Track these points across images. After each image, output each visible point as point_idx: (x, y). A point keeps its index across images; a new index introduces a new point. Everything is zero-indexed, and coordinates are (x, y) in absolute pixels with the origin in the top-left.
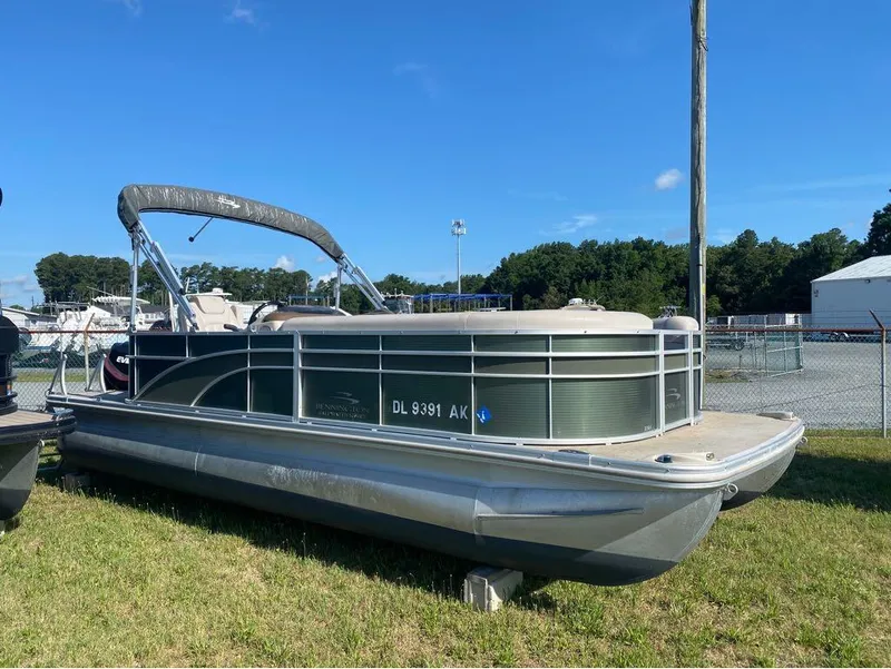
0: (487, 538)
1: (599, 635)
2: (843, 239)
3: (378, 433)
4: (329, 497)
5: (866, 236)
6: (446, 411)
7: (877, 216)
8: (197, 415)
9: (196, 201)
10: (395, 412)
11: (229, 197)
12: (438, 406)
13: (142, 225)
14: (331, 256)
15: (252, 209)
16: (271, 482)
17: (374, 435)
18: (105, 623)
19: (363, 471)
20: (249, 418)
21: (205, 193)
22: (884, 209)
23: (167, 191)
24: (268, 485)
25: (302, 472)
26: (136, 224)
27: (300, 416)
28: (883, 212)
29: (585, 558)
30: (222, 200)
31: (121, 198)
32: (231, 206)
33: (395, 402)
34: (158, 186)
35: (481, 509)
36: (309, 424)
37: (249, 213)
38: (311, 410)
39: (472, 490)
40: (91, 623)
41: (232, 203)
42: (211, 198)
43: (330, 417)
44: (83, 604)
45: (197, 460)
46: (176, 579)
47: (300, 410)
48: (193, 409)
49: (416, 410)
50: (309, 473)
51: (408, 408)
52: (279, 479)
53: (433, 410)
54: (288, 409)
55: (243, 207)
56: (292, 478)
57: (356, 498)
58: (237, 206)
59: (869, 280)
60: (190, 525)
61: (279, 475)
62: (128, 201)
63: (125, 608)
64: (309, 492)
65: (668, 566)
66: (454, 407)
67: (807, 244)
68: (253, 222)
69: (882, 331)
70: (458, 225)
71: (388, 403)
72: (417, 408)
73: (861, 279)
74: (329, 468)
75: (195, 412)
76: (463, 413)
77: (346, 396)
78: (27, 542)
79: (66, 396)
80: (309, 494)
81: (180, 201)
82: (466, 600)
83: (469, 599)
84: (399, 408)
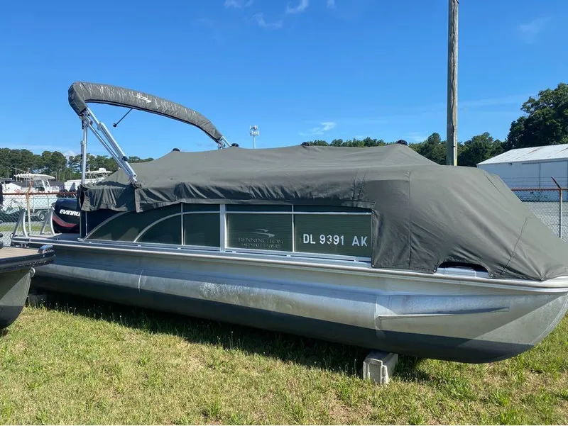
0: (386, 332)
1: (472, 399)
2: (491, 139)
3: (291, 258)
4: (252, 305)
5: (506, 137)
6: (348, 241)
7: (514, 125)
8: (139, 249)
9: (122, 96)
10: (305, 242)
11: (144, 95)
12: (342, 237)
13: (89, 110)
14: (213, 138)
15: (159, 103)
16: (203, 296)
17: (288, 259)
18: (99, 405)
19: (280, 286)
20: (182, 250)
21: (127, 91)
22: (518, 120)
23: (102, 88)
24: (200, 297)
25: (229, 287)
26: (85, 109)
27: (226, 247)
28: (517, 122)
29: (465, 345)
30: (139, 96)
31: (71, 91)
32: (145, 101)
33: (305, 235)
34: (96, 84)
35: (381, 311)
36: (234, 252)
37: (157, 106)
38: (234, 242)
39: (373, 298)
40: (88, 406)
41: (146, 99)
42: (132, 95)
43: (251, 247)
44: (77, 391)
45: (140, 281)
46: (141, 370)
47: (226, 243)
48: (136, 244)
49: (323, 240)
50: (235, 288)
51: (316, 239)
52: (209, 293)
53: (338, 240)
54: (216, 242)
55: (153, 101)
56: (221, 292)
57: (275, 305)
58: (149, 101)
59: (511, 164)
60: (134, 328)
61: (209, 289)
62: (78, 93)
63: (110, 393)
64: (235, 301)
65: (527, 348)
66: (356, 237)
67: (470, 142)
68: (160, 113)
69: (560, 190)
70: (254, 128)
71: (300, 236)
72: (324, 239)
73: (506, 163)
74: (252, 283)
75: (136, 246)
76: (363, 242)
77: (263, 232)
78: (14, 345)
79: (27, 237)
80: (235, 303)
81: (112, 96)
82: (364, 377)
83: (367, 375)
84: (308, 239)
